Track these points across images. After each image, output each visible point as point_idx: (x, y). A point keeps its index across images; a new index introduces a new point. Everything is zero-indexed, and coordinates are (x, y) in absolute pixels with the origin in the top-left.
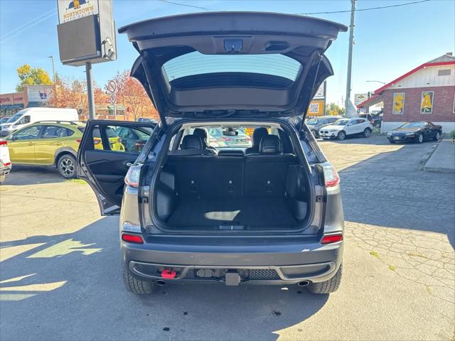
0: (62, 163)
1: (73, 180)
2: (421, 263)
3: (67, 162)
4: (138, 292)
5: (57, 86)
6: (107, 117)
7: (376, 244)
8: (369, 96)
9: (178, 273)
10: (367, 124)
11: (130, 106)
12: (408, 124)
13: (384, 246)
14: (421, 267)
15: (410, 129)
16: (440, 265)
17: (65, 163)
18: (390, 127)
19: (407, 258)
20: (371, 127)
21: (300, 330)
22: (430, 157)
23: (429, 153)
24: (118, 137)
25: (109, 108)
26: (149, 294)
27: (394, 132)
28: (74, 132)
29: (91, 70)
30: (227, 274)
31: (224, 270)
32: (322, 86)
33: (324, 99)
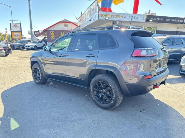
32: (19, 25)
33: (21, 32)
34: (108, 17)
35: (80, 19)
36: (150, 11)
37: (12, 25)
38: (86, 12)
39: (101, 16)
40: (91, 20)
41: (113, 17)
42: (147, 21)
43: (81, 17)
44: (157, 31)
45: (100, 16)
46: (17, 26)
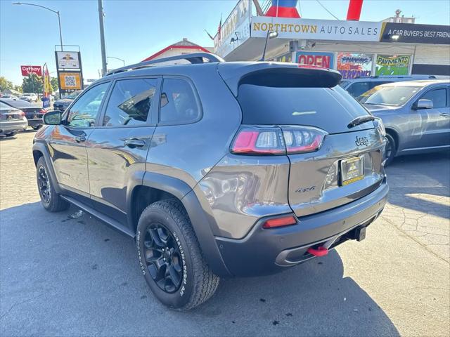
32: (76, 57)
33: (81, 72)
34: (276, 32)
35: (217, 38)
36: (398, 13)
37: (60, 57)
38: (229, 21)
39: (258, 28)
40: (236, 39)
41: (290, 31)
42: (386, 38)
43: (219, 32)
44: (414, 65)
45: (255, 29)
46: (71, 58)
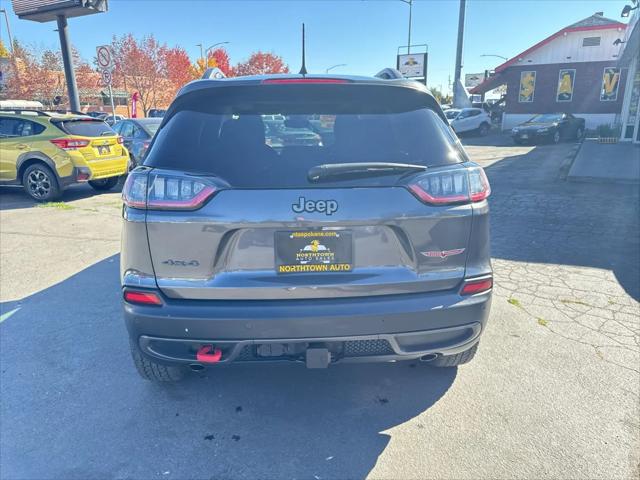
0: (30, 178)
1: (50, 204)
2: (583, 313)
3: (37, 176)
4: (161, 379)
5: (18, 60)
6: (101, 109)
7: (513, 287)
8: (486, 76)
9: (225, 351)
10: (484, 116)
11: (135, 90)
12: (541, 116)
13: (525, 290)
14: (584, 319)
15: (542, 122)
16: (609, 315)
17: (34, 178)
18: (514, 121)
19: (561, 306)
20: (489, 122)
21: (421, 427)
22: (573, 162)
23: (570, 157)
24: (117, 136)
25: (103, 94)
26: (177, 382)
27: (522, 128)
28: (45, 128)
29: (67, 28)
30: (308, 350)
31: (304, 343)
32: (421, 61)
37: (403, 62)
46: (416, 63)
